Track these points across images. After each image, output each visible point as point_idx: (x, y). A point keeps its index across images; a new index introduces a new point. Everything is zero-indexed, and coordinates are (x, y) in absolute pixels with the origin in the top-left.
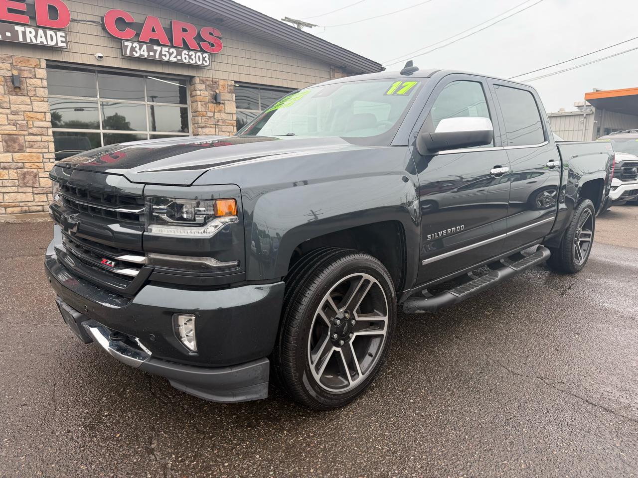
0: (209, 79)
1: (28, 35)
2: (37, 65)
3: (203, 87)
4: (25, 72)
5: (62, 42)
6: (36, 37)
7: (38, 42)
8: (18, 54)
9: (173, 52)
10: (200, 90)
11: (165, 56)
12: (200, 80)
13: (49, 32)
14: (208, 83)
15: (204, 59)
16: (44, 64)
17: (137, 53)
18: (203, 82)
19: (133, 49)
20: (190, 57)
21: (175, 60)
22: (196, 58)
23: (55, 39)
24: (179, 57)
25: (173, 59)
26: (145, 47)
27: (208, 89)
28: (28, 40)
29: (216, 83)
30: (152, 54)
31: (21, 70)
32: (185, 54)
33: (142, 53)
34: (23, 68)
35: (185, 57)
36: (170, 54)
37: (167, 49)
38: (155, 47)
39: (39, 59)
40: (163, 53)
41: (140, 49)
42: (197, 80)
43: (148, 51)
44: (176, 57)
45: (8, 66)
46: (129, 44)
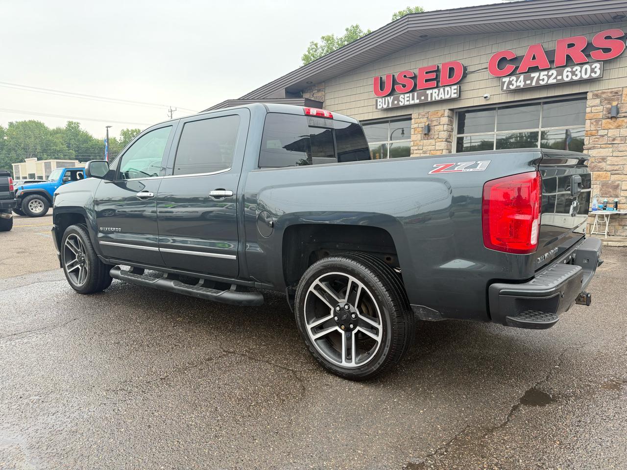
0: (606, 91)
1: (434, 95)
2: (442, 115)
3: (598, 101)
4: (435, 122)
5: (454, 93)
6: (438, 95)
7: (439, 98)
8: (432, 109)
9: (553, 74)
10: (592, 107)
11: (543, 80)
12: (593, 95)
13: (447, 89)
14: (604, 96)
15: (593, 71)
16: (447, 113)
17: (513, 86)
18: (596, 96)
19: (510, 83)
20: (573, 73)
21: (555, 81)
22: (582, 72)
23: (451, 92)
24: (559, 78)
25: (552, 81)
26: (522, 77)
27: (604, 104)
28: (434, 99)
29: (616, 93)
30: (528, 82)
31: (432, 121)
32: (568, 71)
33: (518, 84)
34: (433, 119)
35: (567, 75)
36: (549, 77)
37: (546, 73)
38: (533, 75)
39: (444, 110)
40: (541, 78)
41: (516, 82)
42: (589, 96)
43: (525, 81)
44: (556, 78)
45: (425, 119)
46: (506, 80)
